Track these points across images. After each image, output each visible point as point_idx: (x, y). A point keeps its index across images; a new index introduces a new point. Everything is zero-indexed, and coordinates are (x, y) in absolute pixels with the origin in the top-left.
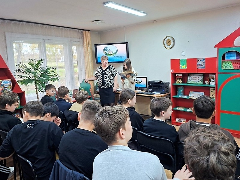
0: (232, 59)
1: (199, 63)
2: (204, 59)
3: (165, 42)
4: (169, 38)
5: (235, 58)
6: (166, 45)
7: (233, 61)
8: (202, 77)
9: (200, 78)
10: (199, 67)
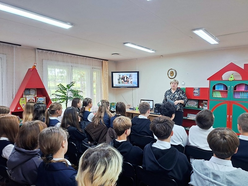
0: (220, 89)
1: (195, 91)
2: (199, 88)
3: (169, 73)
4: (173, 70)
5: (222, 89)
6: (169, 76)
7: (221, 91)
8: (197, 103)
9: (196, 103)
10: (195, 95)
